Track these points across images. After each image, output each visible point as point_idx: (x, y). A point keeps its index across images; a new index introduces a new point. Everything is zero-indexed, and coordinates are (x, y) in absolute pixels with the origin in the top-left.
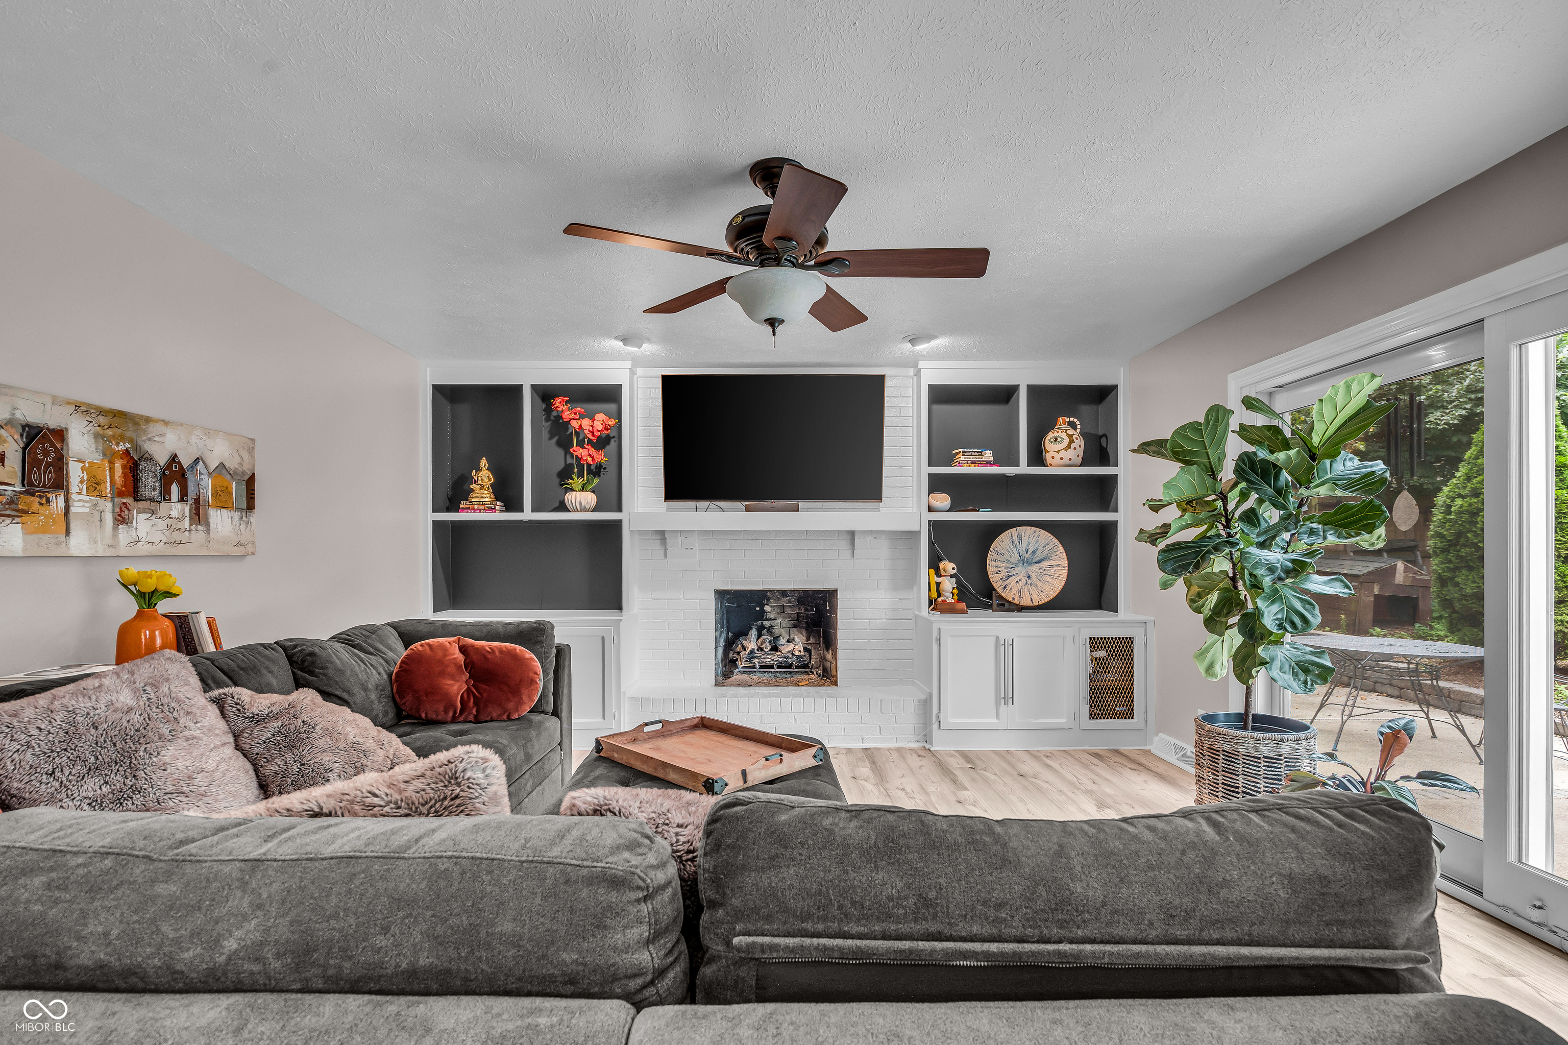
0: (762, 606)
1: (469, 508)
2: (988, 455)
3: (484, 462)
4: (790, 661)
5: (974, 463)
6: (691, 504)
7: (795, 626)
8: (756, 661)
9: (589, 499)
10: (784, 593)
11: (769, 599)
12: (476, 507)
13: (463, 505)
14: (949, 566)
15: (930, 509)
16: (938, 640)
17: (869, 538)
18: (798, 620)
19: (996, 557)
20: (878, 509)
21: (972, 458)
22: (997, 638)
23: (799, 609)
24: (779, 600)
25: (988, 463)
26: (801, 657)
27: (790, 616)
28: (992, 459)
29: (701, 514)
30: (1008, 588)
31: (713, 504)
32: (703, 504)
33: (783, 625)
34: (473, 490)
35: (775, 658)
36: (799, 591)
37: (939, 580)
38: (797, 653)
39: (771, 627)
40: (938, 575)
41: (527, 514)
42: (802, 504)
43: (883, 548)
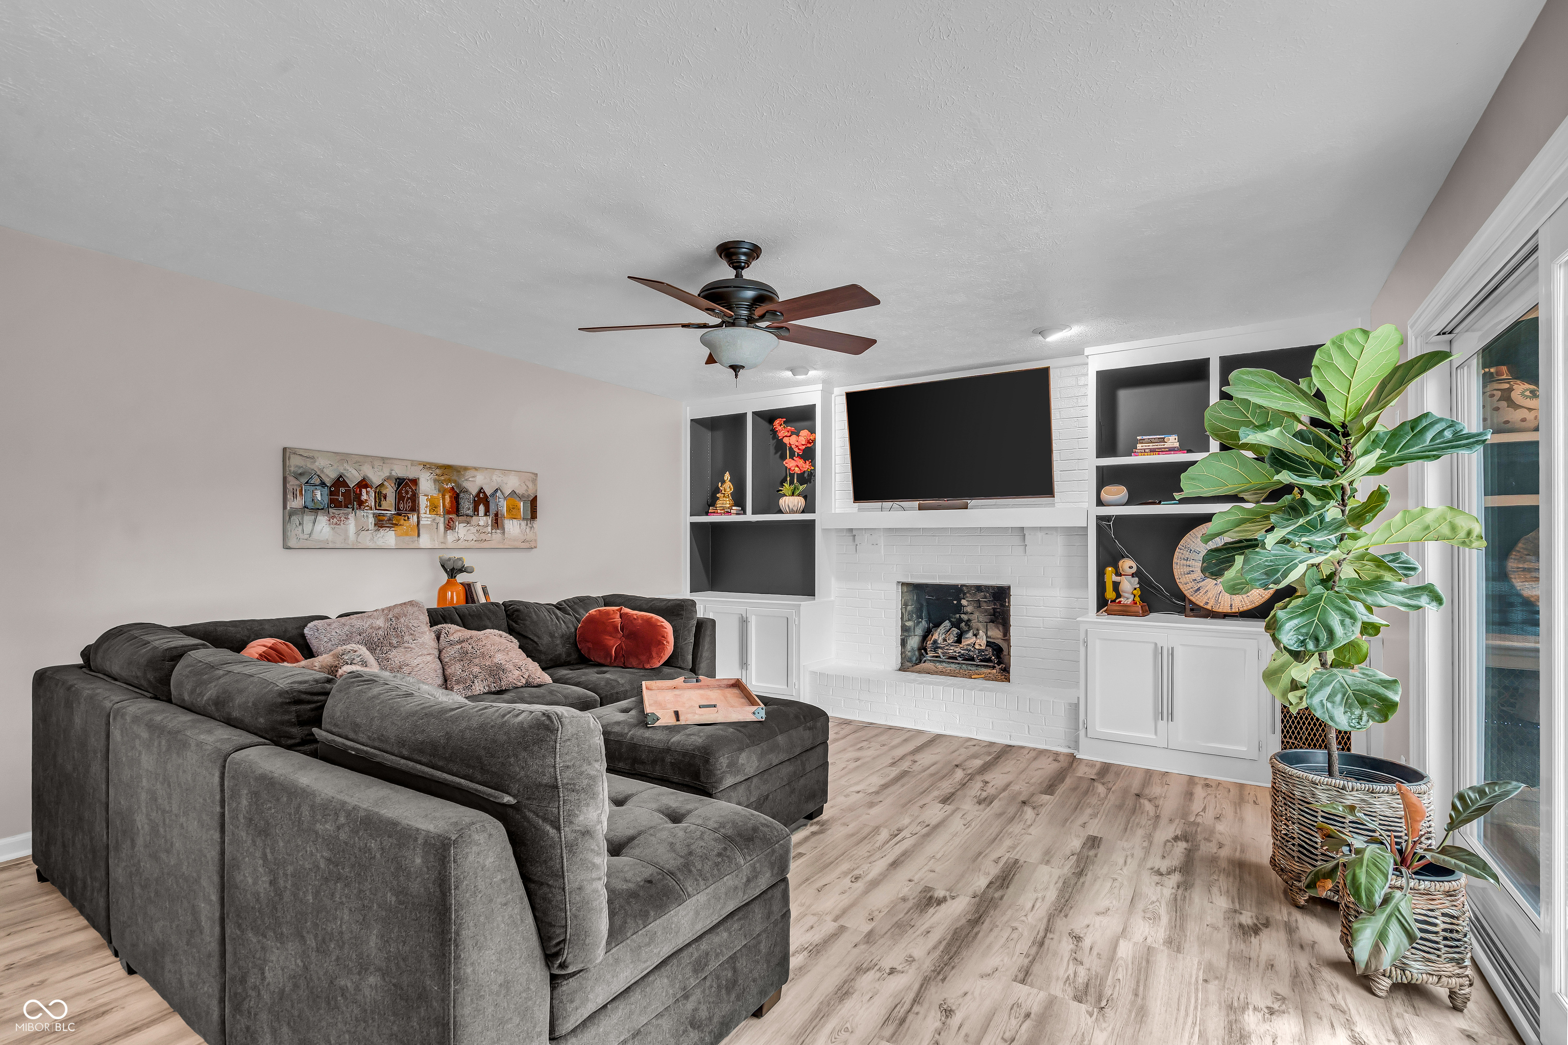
0: (959, 600)
1: (714, 513)
2: (1172, 441)
3: (727, 476)
4: (971, 653)
5: (1153, 451)
6: (878, 504)
7: (992, 621)
8: (940, 651)
9: (798, 502)
10: (979, 588)
11: (965, 594)
12: (719, 511)
13: (711, 509)
14: (1128, 565)
15: (1100, 503)
16: (1086, 642)
17: (1040, 535)
18: (994, 615)
19: (1187, 554)
20: (1053, 505)
21: (1151, 446)
22: (1156, 644)
23: (995, 604)
24: (975, 594)
25: (1171, 450)
26: (983, 651)
27: (986, 611)
28: (1177, 445)
29: (886, 513)
30: (1202, 591)
31: (896, 504)
32: (887, 504)
33: (981, 619)
34: (718, 498)
35: (958, 650)
36: (993, 587)
37: (1117, 579)
38: (977, 647)
39: (969, 620)
40: (1118, 574)
41: (750, 517)
42: (972, 503)
43: (1058, 544)
